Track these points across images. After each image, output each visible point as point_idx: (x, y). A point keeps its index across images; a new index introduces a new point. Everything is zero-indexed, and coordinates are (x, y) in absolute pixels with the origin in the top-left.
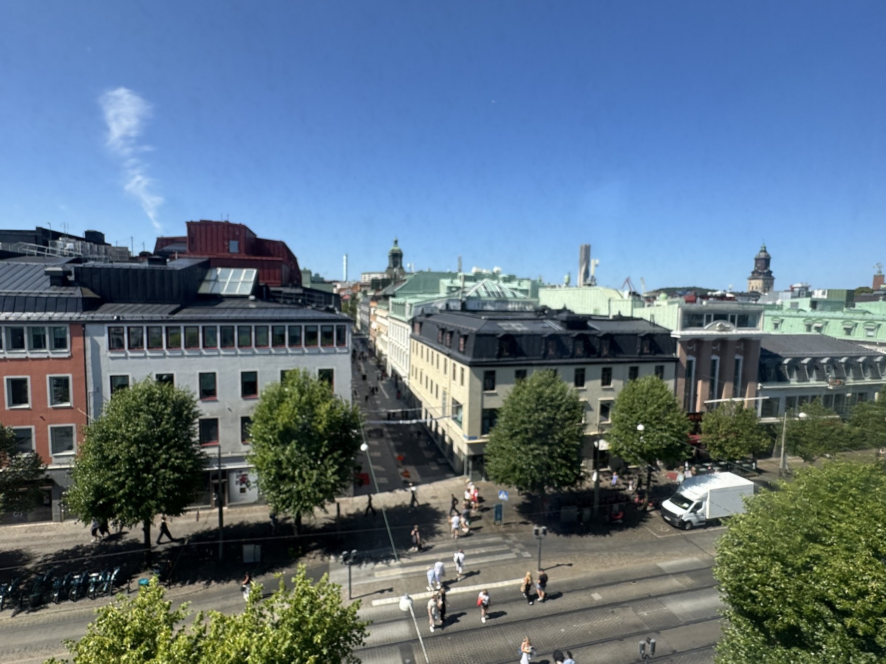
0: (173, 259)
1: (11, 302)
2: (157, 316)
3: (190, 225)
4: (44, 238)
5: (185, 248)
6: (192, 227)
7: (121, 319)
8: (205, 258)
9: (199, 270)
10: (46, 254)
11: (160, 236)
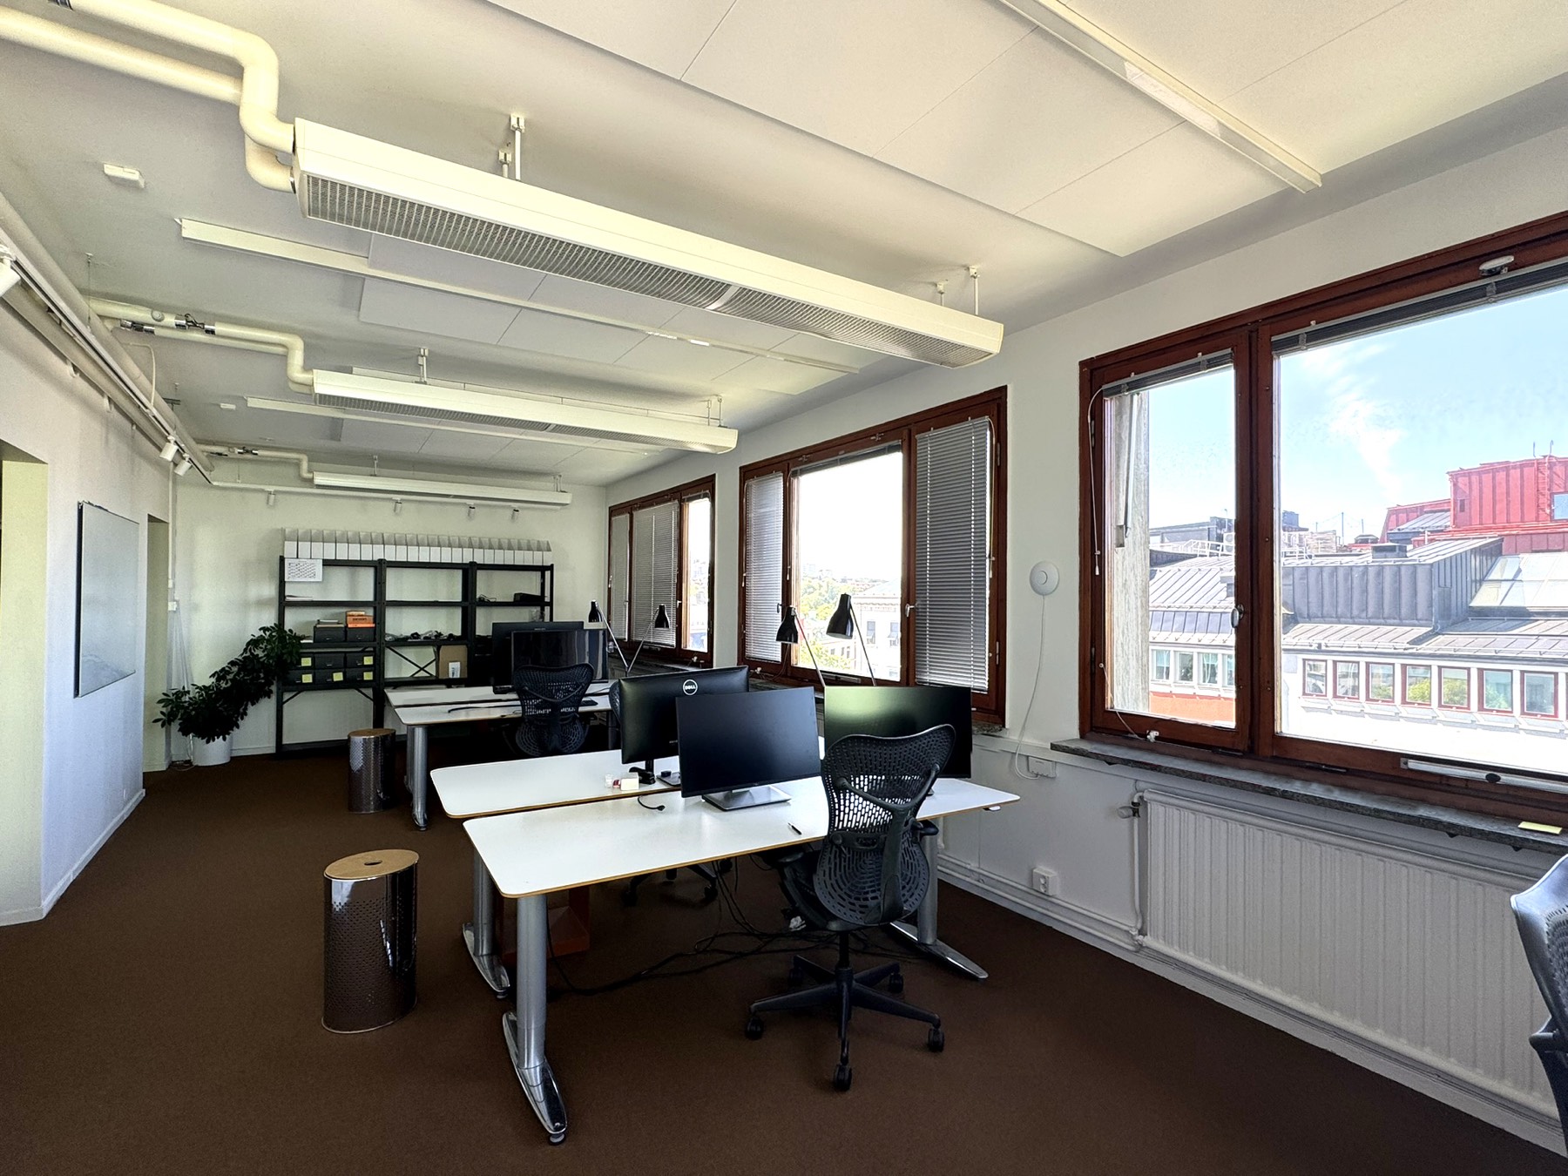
0: (1420, 543)
1: (1179, 619)
2: (1384, 645)
3: (1455, 477)
4: (1219, 531)
5: (1446, 520)
6: (1462, 481)
7: (1323, 648)
8: (1489, 539)
9: (1475, 562)
10: (1220, 552)
11: (1393, 505)
